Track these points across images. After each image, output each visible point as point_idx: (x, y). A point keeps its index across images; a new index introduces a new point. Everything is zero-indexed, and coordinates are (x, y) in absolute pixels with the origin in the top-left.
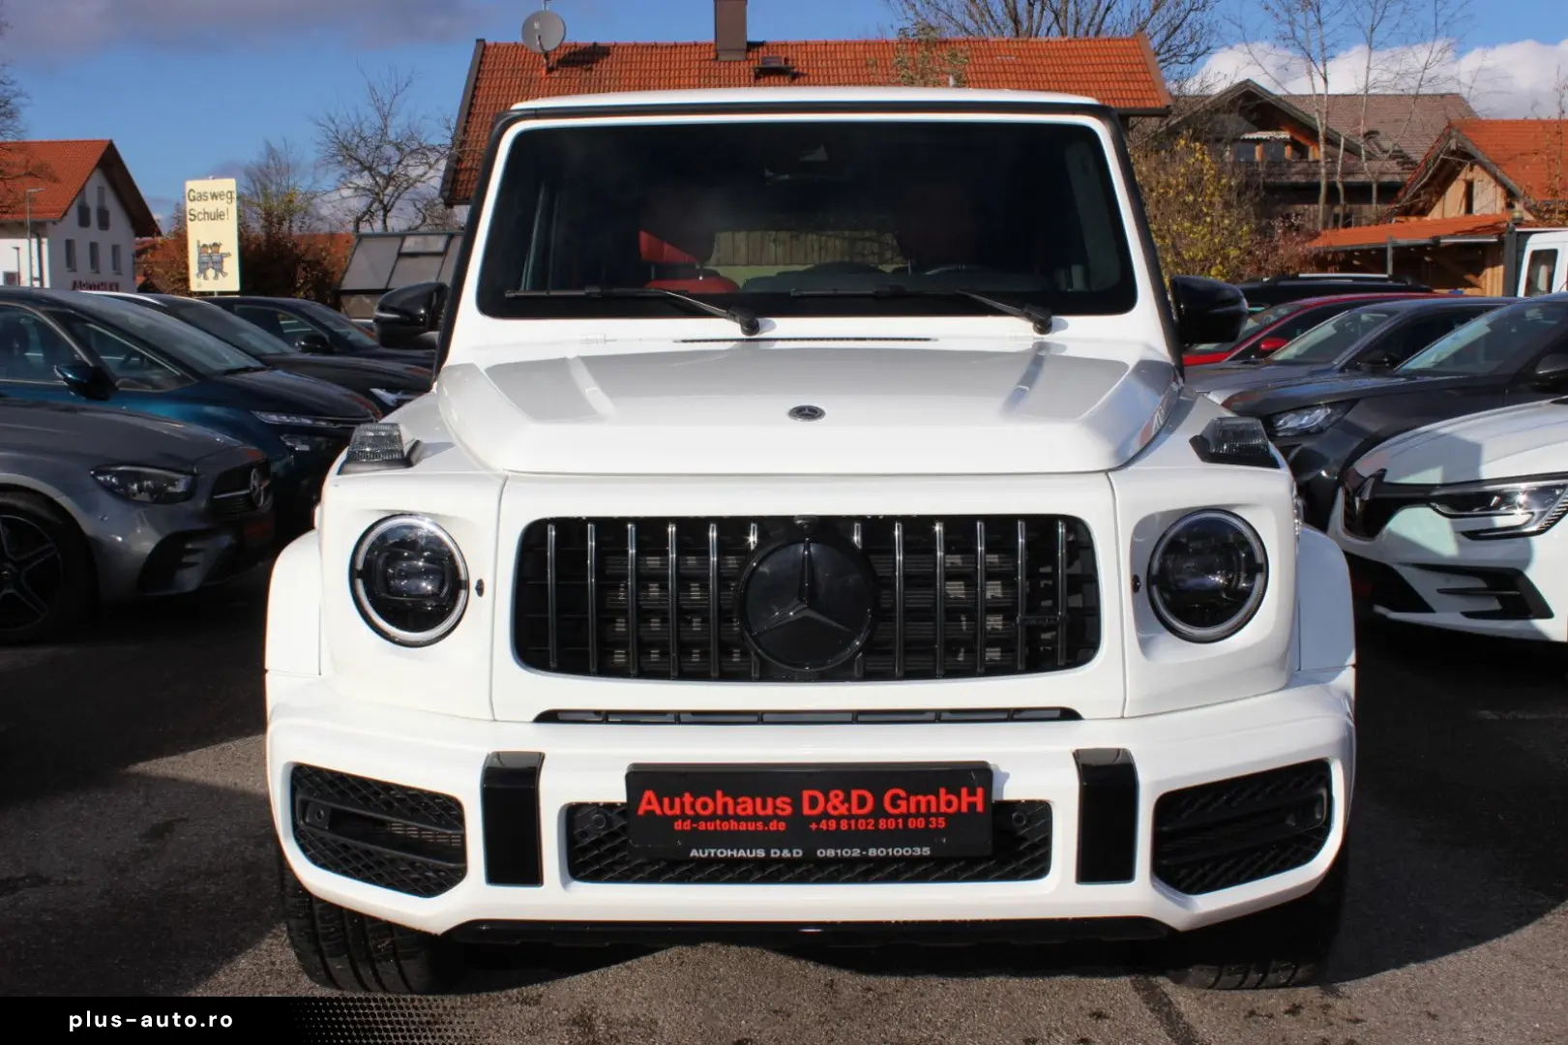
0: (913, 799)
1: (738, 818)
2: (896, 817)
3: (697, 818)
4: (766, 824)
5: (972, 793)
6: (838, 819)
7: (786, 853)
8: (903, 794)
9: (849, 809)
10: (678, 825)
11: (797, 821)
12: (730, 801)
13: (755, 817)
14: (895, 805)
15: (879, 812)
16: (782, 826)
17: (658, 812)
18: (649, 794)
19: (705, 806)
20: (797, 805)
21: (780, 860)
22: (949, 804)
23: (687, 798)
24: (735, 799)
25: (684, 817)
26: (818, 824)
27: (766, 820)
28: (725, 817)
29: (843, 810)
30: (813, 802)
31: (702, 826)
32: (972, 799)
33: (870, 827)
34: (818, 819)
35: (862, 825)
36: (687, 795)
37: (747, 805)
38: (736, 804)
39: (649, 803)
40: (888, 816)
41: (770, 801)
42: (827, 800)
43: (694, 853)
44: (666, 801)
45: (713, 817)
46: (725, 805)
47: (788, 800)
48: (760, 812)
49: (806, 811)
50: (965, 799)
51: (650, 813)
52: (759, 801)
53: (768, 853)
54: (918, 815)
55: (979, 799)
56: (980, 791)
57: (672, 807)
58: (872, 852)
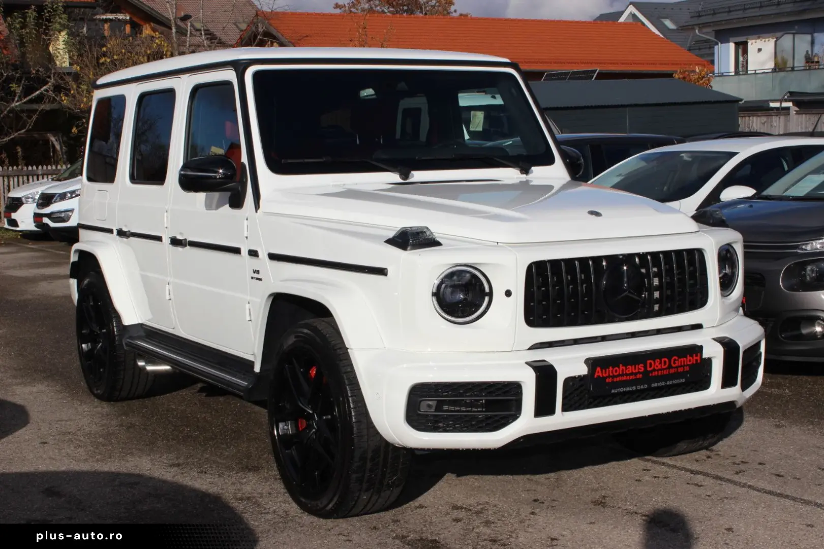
0: (680, 360)
1: (627, 375)
2: (675, 368)
3: (613, 377)
4: (636, 376)
5: (697, 356)
6: (658, 370)
7: (642, 387)
8: (677, 358)
9: (661, 366)
10: (607, 380)
11: (646, 373)
12: (624, 368)
13: (632, 374)
14: (675, 363)
15: (670, 367)
16: (641, 376)
17: (601, 376)
18: (598, 369)
19: (616, 371)
20: (645, 367)
21: (640, 390)
22: (690, 361)
23: (611, 369)
24: (626, 367)
25: (609, 377)
26: (652, 373)
27: (636, 374)
28: (623, 375)
29: (659, 367)
30: (651, 364)
31: (615, 380)
32: (697, 358)
33: (667, 373)
34: (651, 372)
35: (665, 372)
36: (611, 367)
37: (630, 369)
38: (626, 369)
39: (599, 372)
40: (672, 368)
41: (637, 366)
42: (655, 363)
43: (613, 391)
44: (604, 371)
45: (619, 375)
46: (623, 370)
47: (642, 365)
48: (634, 371)
49: (648, 369)
50: (695, 358)
51: (598, 376)
52: (633, 366)
53: (636, 388)
54: (680, 366)
55: (698, 358)
56: (699, 354)
57: (606, 373)
58: (668, 383)
